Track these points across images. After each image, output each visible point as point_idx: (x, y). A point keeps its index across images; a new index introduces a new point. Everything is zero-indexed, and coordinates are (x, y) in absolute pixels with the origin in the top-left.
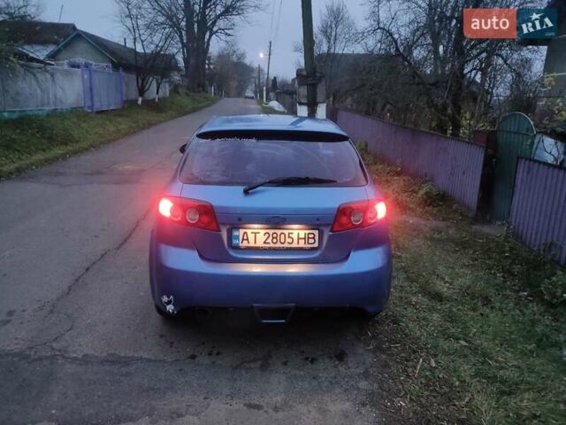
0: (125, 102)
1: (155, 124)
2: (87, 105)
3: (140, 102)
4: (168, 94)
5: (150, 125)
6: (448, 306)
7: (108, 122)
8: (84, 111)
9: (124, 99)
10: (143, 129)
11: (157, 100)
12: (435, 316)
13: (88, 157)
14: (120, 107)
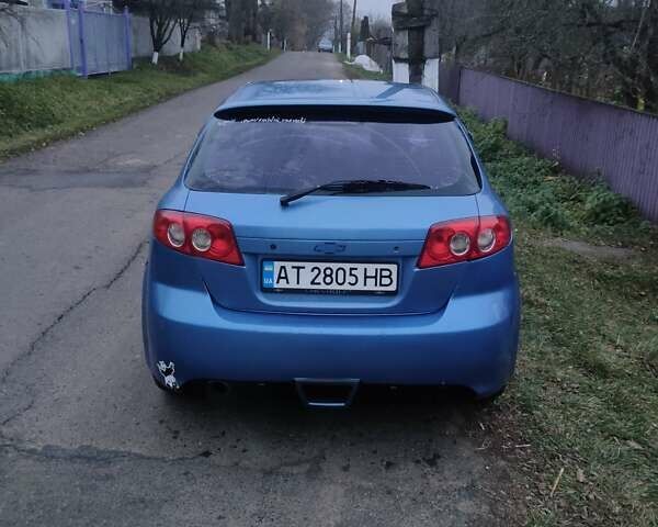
0: (133, 60)
1: (177, 95)
2: (75, 65)
3: (155, 60)
4: (199, 47)
5: (170, 95)
6: (615, 385)
7: (106, 92)
8: (70, 76)
9: (133, 55)
10: (158, 102)
11: (181, 57)
12: (592, 401)
13: (74, 146)
14: (125, 67)
